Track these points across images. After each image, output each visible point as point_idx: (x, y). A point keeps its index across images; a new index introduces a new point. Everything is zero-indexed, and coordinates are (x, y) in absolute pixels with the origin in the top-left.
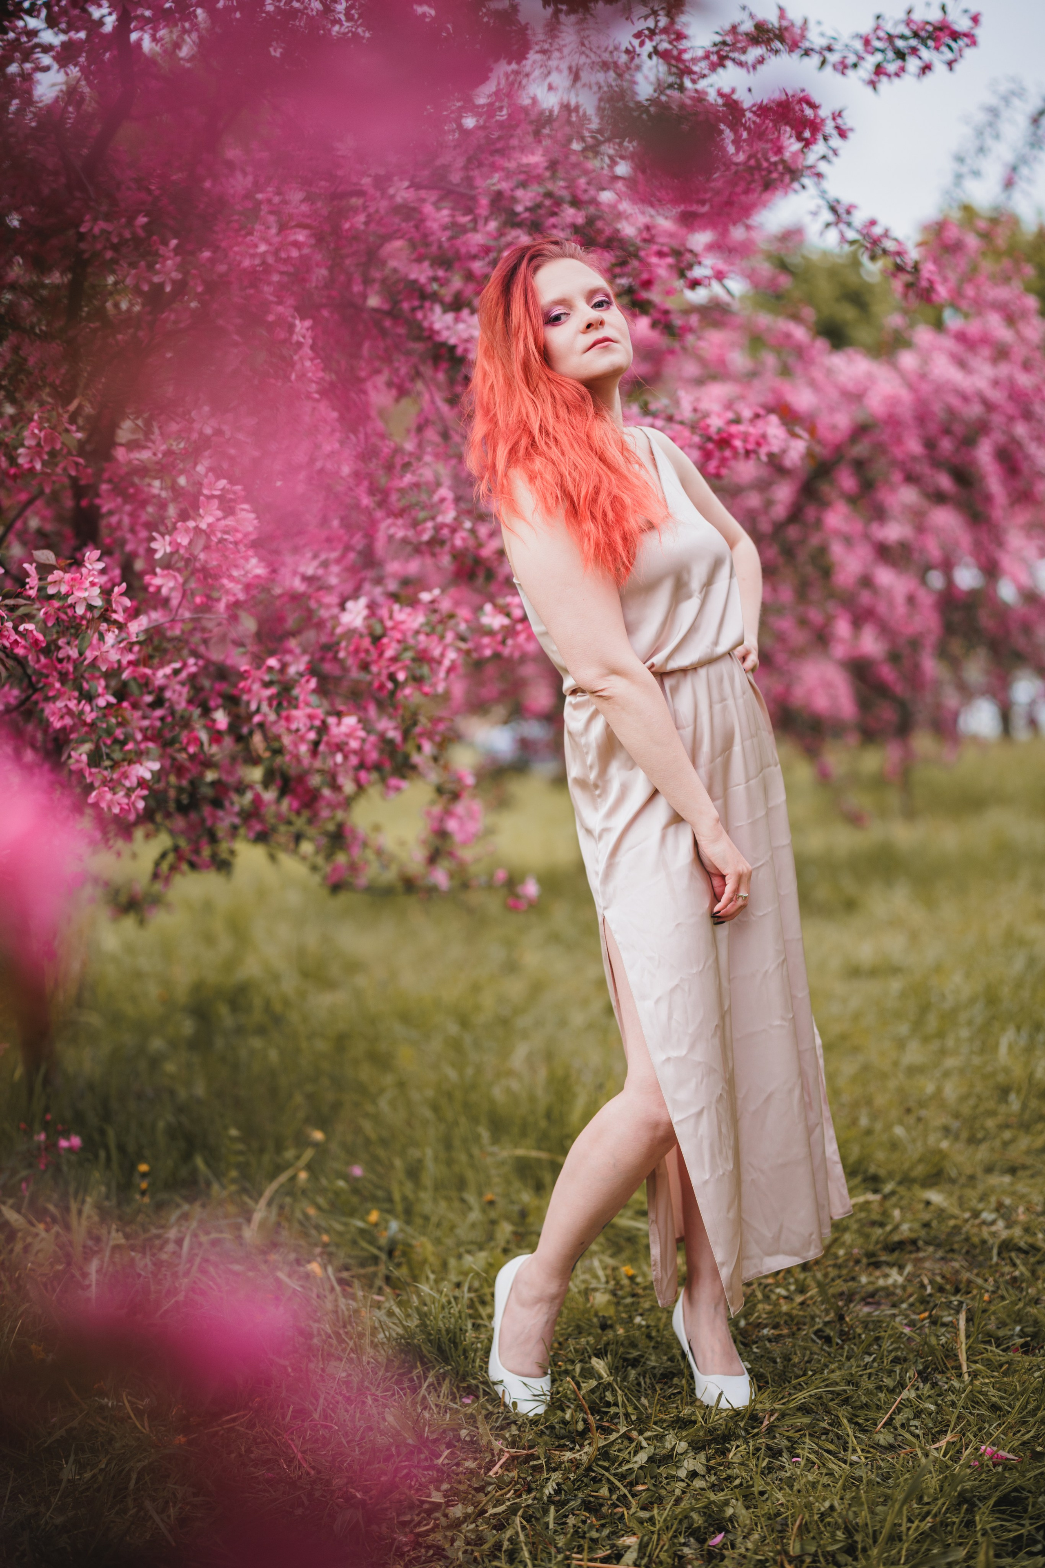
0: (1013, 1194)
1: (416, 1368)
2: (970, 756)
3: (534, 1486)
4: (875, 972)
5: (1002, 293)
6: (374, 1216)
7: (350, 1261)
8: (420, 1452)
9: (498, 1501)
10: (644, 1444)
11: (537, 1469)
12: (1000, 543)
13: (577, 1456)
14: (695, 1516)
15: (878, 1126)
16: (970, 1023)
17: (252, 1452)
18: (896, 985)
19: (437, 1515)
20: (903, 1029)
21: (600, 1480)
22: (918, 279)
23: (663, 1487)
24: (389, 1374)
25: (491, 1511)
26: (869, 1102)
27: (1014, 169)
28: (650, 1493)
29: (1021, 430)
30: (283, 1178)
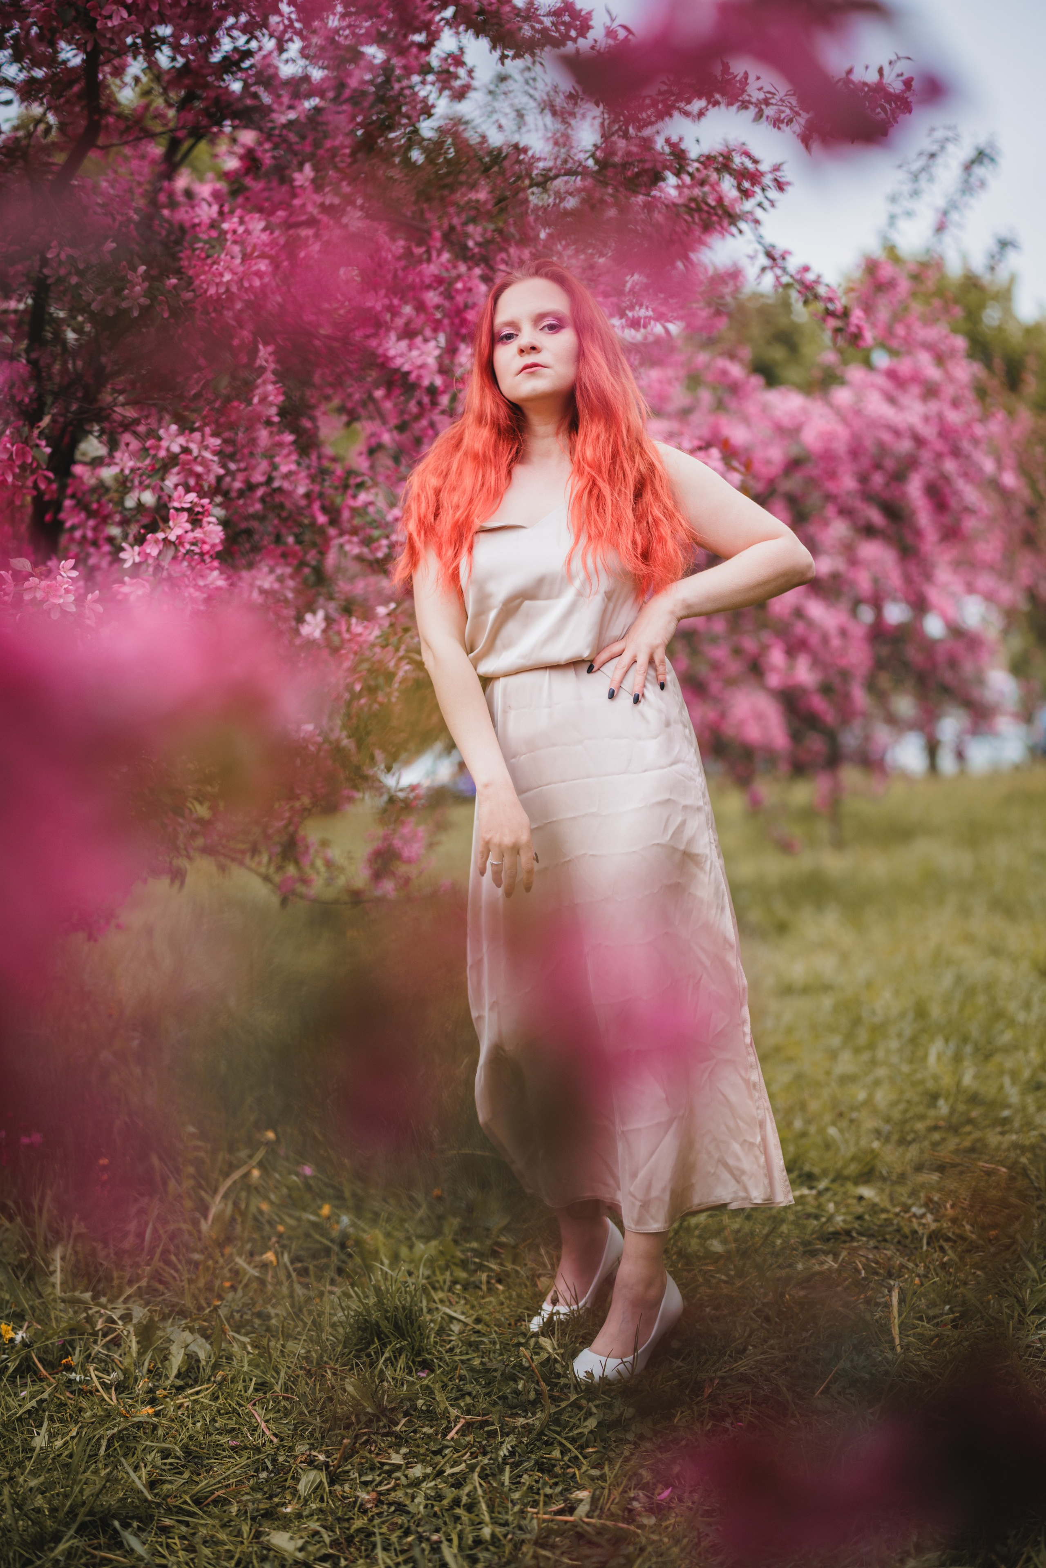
0: (940, 1190)
1: (374, 1343)
2: (897, 791)
3: (489, 1449)
4: (806, 990)
5: (933, 333)
6: (326, 1210)
7: (302, 1253)
8: (379, 1420)
9: (455, 1462)
10: (594, 1410)
11: (492, 1434)
12: (928, 576)
13: (530, 1421)
14: (643, 1472)
15: (813, 1129)
16: (899, 1035)
17: (216, 1421)
18: (827, 1002)
19: (398, 1474)
20: (836, 1041)
21: (552, 1444)
22: (848, 324)
23: (612, 1450)
24: (346, 1350)
25: (449, 1471)
26: (803, 1107)
27: (945, 213)
28: (599, 1455)
29: (950, 466)
30: (236, 1175)
